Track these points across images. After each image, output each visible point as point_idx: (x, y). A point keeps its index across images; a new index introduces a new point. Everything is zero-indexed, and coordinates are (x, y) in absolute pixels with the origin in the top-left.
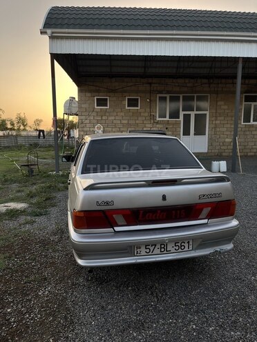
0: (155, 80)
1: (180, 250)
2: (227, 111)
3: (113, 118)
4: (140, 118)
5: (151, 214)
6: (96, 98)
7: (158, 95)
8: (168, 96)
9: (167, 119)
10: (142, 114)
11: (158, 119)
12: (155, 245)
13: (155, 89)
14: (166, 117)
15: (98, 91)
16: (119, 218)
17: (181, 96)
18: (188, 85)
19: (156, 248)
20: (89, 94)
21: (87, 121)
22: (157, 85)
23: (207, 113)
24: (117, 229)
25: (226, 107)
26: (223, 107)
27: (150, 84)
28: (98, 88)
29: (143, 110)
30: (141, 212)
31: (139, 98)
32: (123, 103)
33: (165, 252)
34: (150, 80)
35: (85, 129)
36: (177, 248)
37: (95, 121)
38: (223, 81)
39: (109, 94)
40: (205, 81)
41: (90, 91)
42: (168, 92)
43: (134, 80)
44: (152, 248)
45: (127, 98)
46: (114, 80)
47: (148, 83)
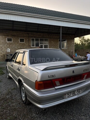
0: (30, 33)
1: (79, 93)
2: (54, 44)
3: (15, 46)
4: (25, 46)
5: (69, 79)
6: (7, 38)
7: (31, 38)
8: (35, 39)
9: (35, 46)
10: (26, 45)
11: (32, 47)
12: (71, 93)
13: (30, 36)
14: (34, 46)
15: (8, 36)
16: (57, 83)
17: (39, 39)
18: (42, 35)
19: (71, 94)
20: (4, 37)
21: (4, 47)
22: (31, 34)
23: (48, 45)
24: (56, 88)
25: (54, 43)
26: (53, 43)
27: (28, 34)
28: (7, 34)
29: (26, 43)
30: (66, 79)
31: (24, 39)
32: (18, 40)
33: (74, 95)
34: (28, 33)
35: (3, 50)
36: (78, 93)
37: (7, 47)
38: (53, 34)
39: (12, 37)
40: (47, 34)
41: (4, 35)
42: (35, 37)
43: (22, 32)
44: (70, 94)
45: (19, 38)
46: (14, 31)
47: (27, 34)
